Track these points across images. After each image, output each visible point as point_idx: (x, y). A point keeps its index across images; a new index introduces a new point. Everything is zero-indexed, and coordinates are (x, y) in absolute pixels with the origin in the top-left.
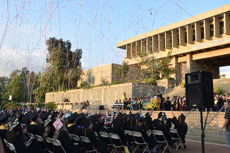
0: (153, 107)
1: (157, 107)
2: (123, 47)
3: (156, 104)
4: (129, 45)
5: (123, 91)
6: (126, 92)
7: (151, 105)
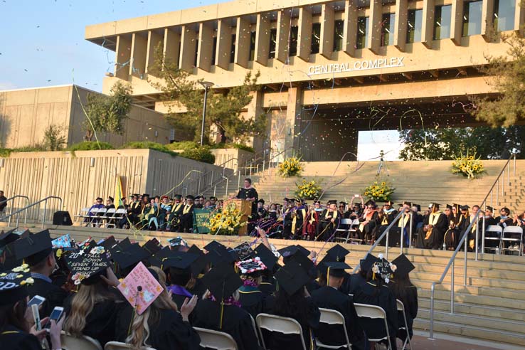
0: (232, 225)
1: (242, 225)
2: (108, 42)
3: (239, 218)
4: (126, 38)
5: (118, 172)
6: (127, 175)
7: (225, 220)
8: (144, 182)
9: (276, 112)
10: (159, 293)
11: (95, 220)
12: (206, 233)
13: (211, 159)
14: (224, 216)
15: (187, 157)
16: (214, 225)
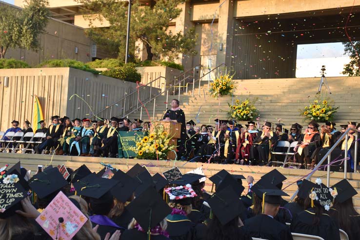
0: (160, 149)
3: (167, 141)
5: (36, 93)
6: (46, 96)
7: (152, 143)
8: (65, 103)
9: (207, 26)
10: (82, 224)
11: (11, 145)
12: (133, 158)
13: (137, 78)
14: (151, 140)
15: (111, 76)
16: (140, 149)
